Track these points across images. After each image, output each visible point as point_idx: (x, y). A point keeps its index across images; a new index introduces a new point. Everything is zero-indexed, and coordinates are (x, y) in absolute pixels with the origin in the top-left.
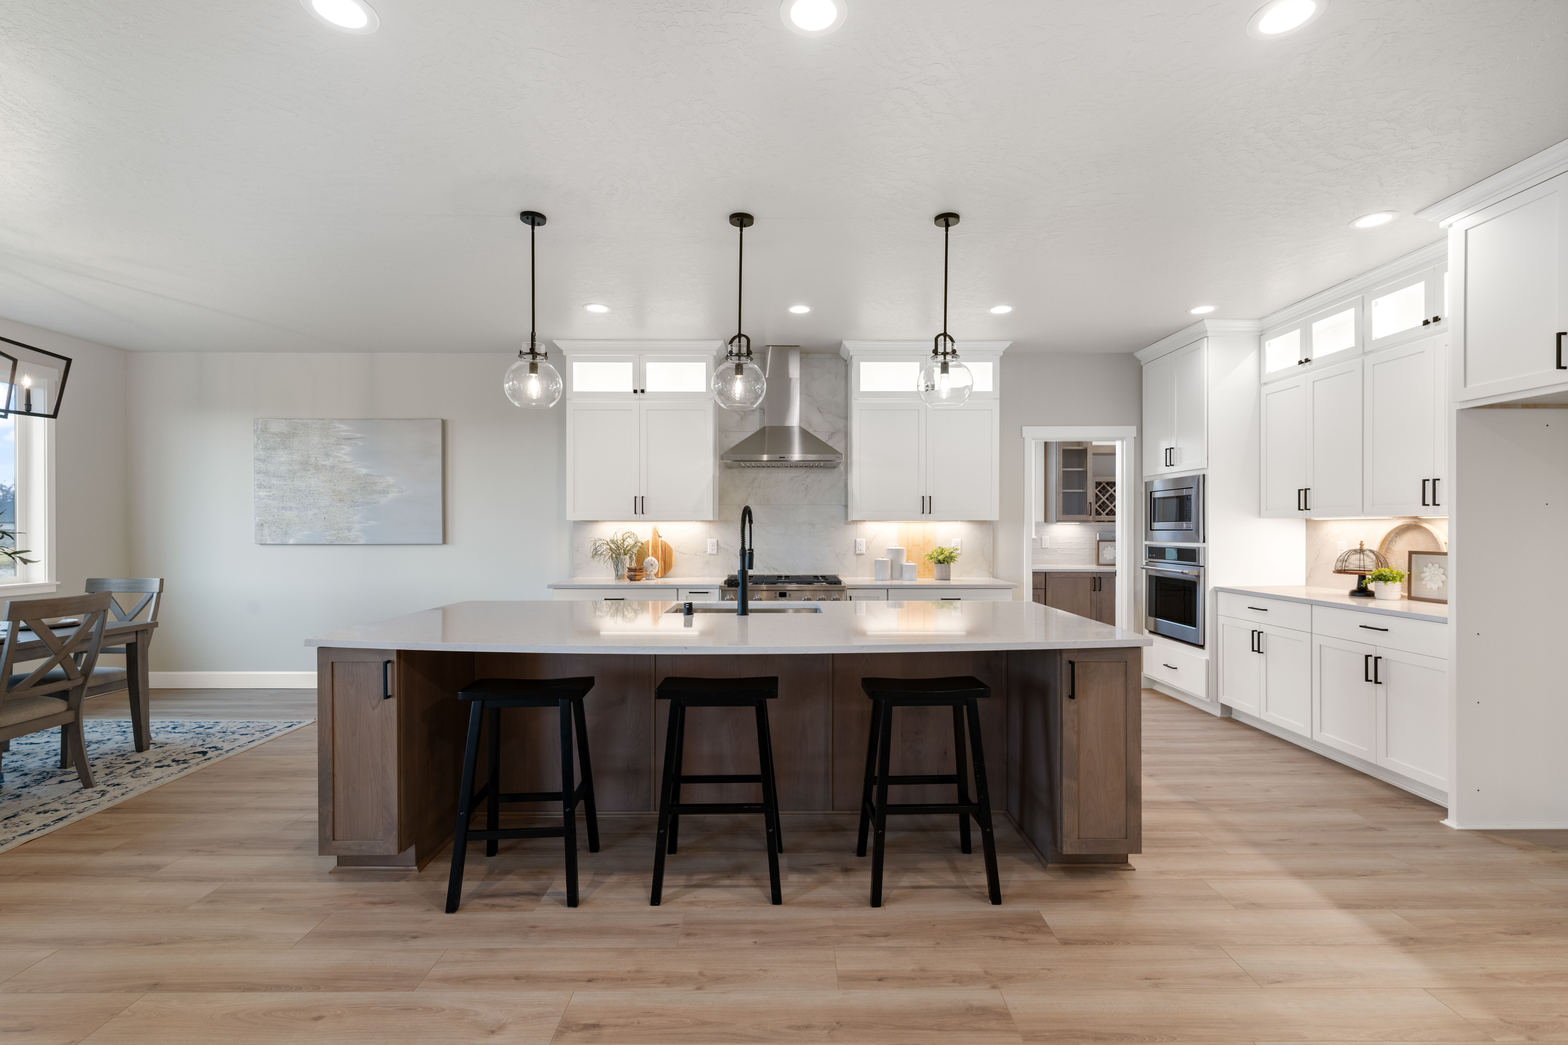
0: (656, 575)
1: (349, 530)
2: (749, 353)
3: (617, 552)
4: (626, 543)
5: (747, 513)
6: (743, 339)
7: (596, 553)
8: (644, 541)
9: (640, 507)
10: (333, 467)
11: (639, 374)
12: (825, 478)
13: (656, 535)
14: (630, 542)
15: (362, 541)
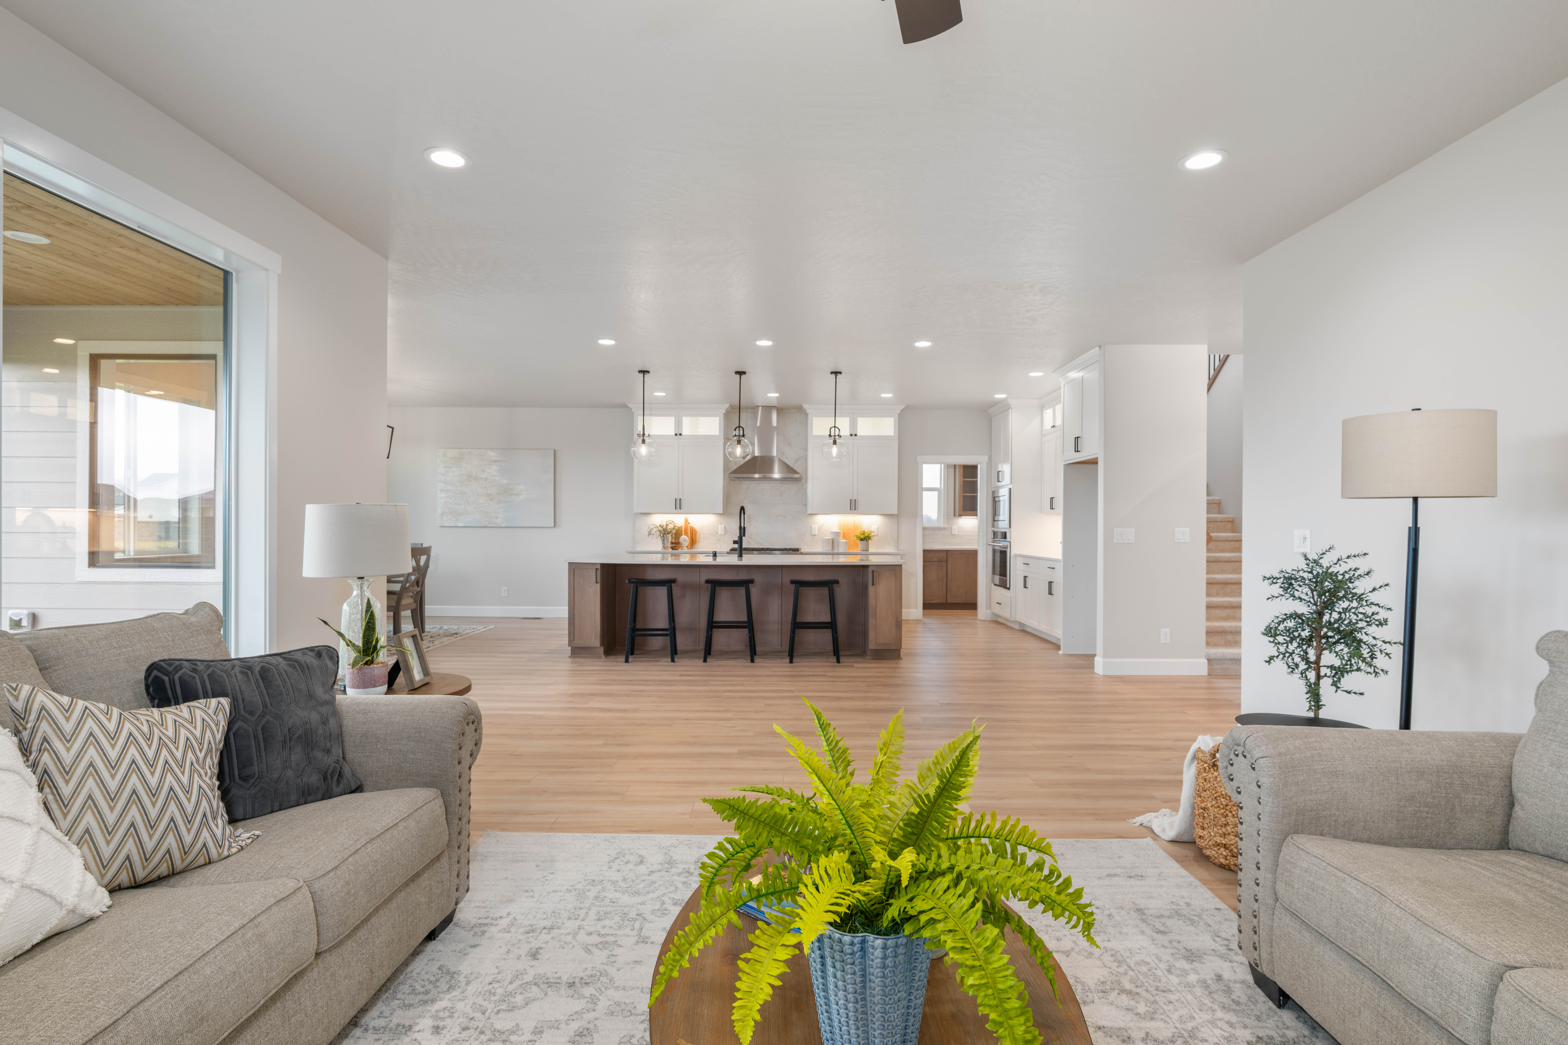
0: (687, 547)
1: (496, 518)
2: (744, 435)
3: (664, 532)
4: (669, 527)
5: (742, 509)
6: (741, 429)
7: (650, 534)
8: (679, 525)
9: (678, 505)
10: (486, 479)
11: (679, 424)
12: (792, 488)
13: (687, 522)
14: (671, 526)
15: (504, 525)
